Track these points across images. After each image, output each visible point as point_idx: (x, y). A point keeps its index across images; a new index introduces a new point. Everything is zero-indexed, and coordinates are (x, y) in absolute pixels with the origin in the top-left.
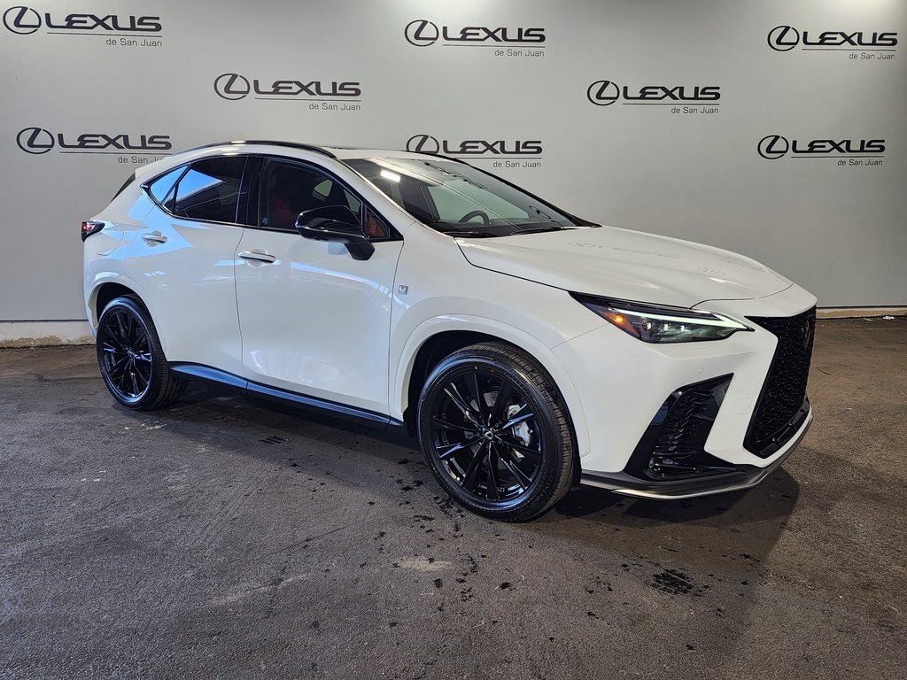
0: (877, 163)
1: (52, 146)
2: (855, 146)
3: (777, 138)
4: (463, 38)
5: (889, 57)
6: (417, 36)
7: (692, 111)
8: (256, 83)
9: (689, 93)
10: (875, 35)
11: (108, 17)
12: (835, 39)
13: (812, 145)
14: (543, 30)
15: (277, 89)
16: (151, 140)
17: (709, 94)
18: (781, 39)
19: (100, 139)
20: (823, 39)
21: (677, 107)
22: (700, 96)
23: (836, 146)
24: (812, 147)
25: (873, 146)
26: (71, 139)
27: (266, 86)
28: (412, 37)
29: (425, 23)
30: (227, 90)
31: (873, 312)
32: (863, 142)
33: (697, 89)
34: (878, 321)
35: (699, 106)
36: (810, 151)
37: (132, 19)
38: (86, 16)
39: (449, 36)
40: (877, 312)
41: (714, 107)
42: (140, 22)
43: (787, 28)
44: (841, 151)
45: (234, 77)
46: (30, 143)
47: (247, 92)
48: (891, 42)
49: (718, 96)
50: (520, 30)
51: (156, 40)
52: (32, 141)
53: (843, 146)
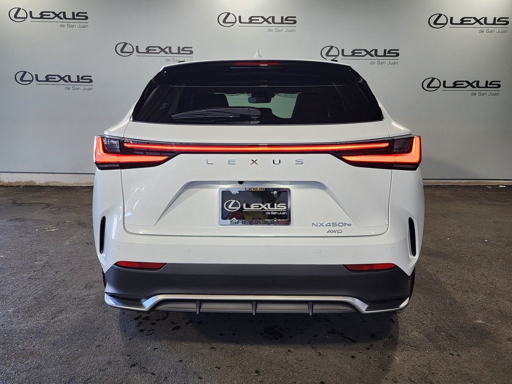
0: (496, 94)
1: (32, 81)
2: (482, 84)
3: (433, 79)
4: (250, 22)
5: (504, 32)
6: (224, 21)
7: (382, 63)
8: (137, 47)
9: (381, 53)
10: (495, 18)
11: (61, 12)
12: (470, 21)
13: (455, 83)
14: (295, 17)
15: (148, 50)
16: (82, 78)
17: (393, 53)
18: (436, 22)
19: (56, 77)
20: (462, 21)
21: (373, 61)
22: (387, 54)
23: (470, 84)
24: (455, 85)
25: (494, 85)
26: (42, 77)
27: (142, 49)
28: (221, 22)
29: (229, 14)
30: (122, 51)
31: (493, 183)
32: (487, 82)
33: (385, 50)
34: (495, 188)
35: (387, 60)
36: (454, 87)
37: (73, 13)
38: (50, 12)
39: (242, 21)
40: (495, 183)
41: (395, 61)
42: (77, 15)
43: (440, 15)
44: (473, 87)
45: (126, 44)
46: (22, 79)
47: (132, 52)
48: (505, 23)
49: (398, 55)
50: (282, 18)
51: (86, 24)
52: (22, 78)
53: (475, 84)
